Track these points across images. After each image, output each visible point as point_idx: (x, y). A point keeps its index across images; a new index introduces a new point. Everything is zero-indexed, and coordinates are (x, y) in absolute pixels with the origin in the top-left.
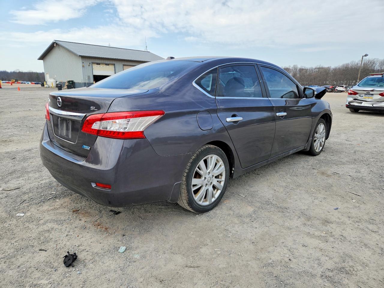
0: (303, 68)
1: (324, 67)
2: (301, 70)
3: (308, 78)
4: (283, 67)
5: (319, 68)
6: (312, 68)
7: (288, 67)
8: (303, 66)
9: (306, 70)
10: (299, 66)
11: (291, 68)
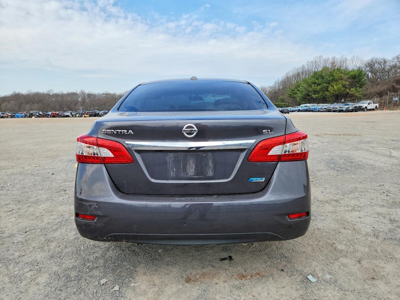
0: (91, 93)
1: (110, 93)
2: (89, 95)
3: (98, 103)
4: (69, 92)
5: (106, 94)
6: (100, 94)
7: (75, 92)
8: (91, 92)
9: (94, 96)
10: (87, 91)
11: (78, 93)
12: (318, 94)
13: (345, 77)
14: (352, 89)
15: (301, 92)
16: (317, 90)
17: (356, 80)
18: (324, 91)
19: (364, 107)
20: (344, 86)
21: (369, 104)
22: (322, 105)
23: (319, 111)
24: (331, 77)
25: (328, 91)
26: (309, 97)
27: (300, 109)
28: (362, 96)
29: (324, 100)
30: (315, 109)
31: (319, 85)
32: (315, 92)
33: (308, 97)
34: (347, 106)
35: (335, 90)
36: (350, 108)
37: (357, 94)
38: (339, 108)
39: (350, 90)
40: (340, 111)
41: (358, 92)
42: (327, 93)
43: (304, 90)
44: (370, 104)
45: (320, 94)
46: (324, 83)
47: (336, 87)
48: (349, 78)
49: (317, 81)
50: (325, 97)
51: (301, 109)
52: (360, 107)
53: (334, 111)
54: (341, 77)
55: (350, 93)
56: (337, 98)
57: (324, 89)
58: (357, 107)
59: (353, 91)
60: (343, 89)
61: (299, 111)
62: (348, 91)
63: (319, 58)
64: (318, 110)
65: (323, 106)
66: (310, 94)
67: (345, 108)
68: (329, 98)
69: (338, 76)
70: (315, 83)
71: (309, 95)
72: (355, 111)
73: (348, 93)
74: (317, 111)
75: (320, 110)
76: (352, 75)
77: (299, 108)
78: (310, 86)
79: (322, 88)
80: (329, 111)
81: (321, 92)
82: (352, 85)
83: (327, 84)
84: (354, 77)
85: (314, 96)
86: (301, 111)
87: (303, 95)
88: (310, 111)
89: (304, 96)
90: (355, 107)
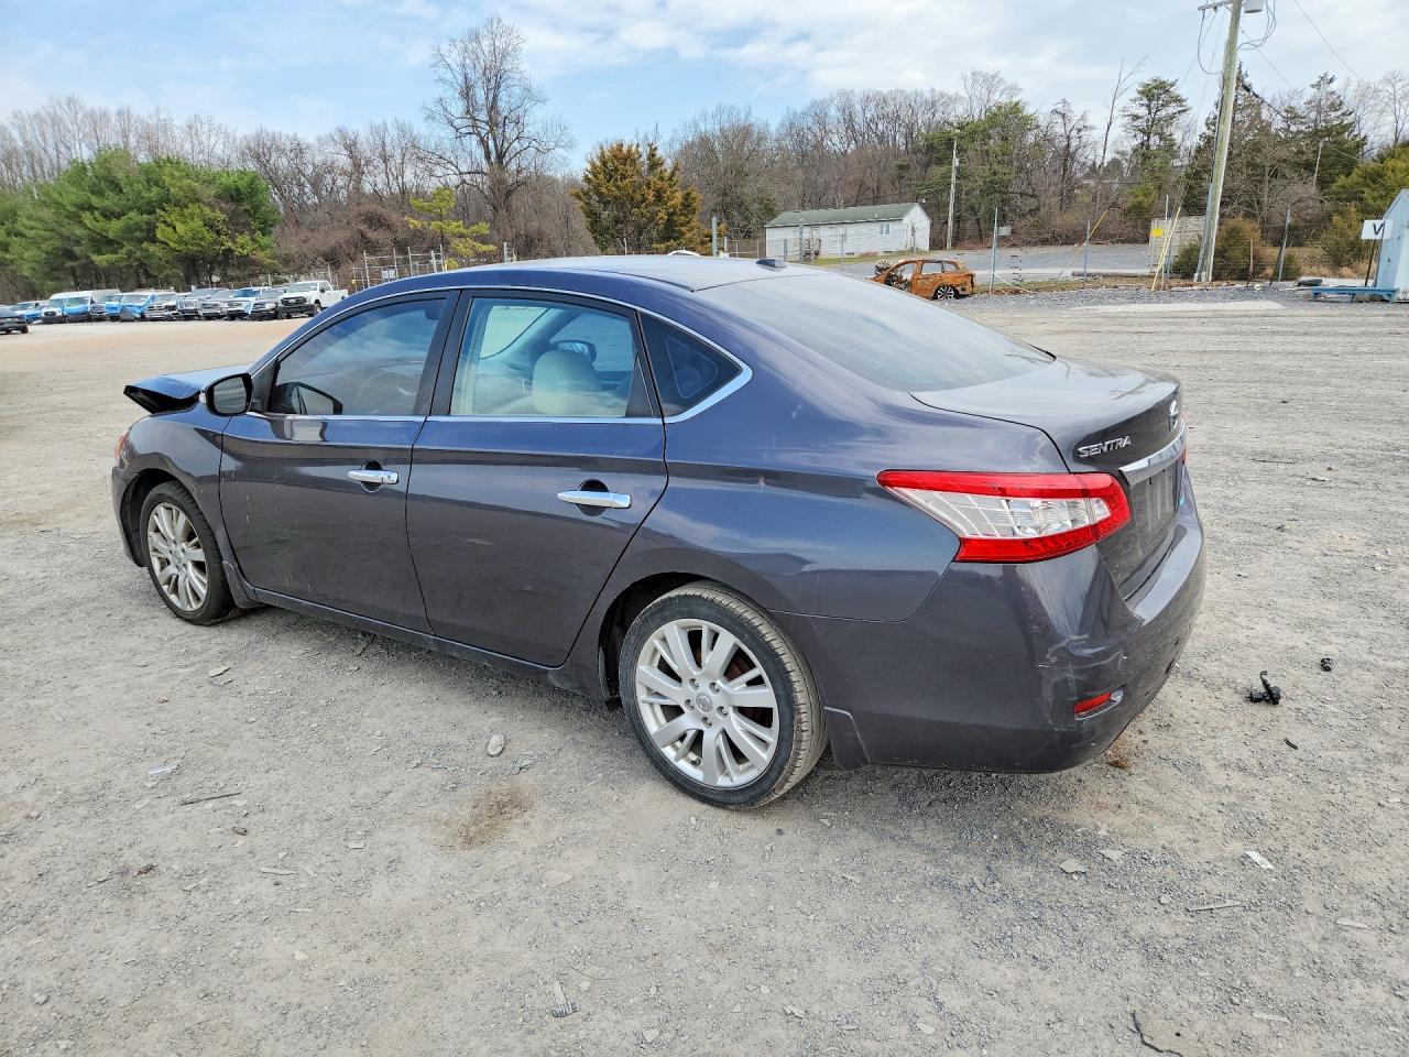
12: (112, 253)
13: (209, 193)
14: (240, 239)
15: (35, 243)
16: (111, 236)
17: (246, 206)
18: (140, 241)
19: (313, 302)
20: (209, 225)
21: (322, 291)
22: (149, 293)
23: (143, 318)
24: (155, 189)
25: (154, 240)
26: (74, 264)
27: (54, 313)
28: (276, 262)
29: (142, 275)
30: (123, 309)
31: (108, 215)
32: (103, 243)
33: (69, 264)
34: (252, 300)
35: (181, 241)
36: (268, 307)
37: (260, 255)
38: (226, 305)
39: (234, 242)
40: (233, 316)
41: (263, 249)
42: (152, 248)
43: (47, 234)
44: (327, 292)
45: (124, 250)
46: (131, 209)
47: (181, 229)
48: (219, 197)
49: (95, 200)
50: (145, 261)
51: (58, 312)
52: (300, 301)
53: (209, 318)
54: (193, 190)
55: (236, 253)
56: (194, 268)
57: (138, 234)
58: (291, 301)
59: (242, 244)
60: (209, 236)
61: (50, 319)
62: (230, 244)
63: (66, 107)
64: (138, 316)
65: (153, 298)
66: (77, 250)
67: (247, 304)
68: (161, 268)
69: (180, 188)
70: (91, 208)
71: (70, 255)
72: (289, 317)
73: (230, 250)
74: (136, 319)
75: (147, 316)
76: (227, 189)
77: (46, 306)
78: (75, 217)
79: (128, 230)
80: (189, 316)
81: (125, 243)
82: (236, 224)
83: (145, 217)
84: (234, 196)
85: (100, 260)
86: (62, 320)
87: (44, 255)
88: (101, 319)
89: (51, 257)
90: (285, 301)
